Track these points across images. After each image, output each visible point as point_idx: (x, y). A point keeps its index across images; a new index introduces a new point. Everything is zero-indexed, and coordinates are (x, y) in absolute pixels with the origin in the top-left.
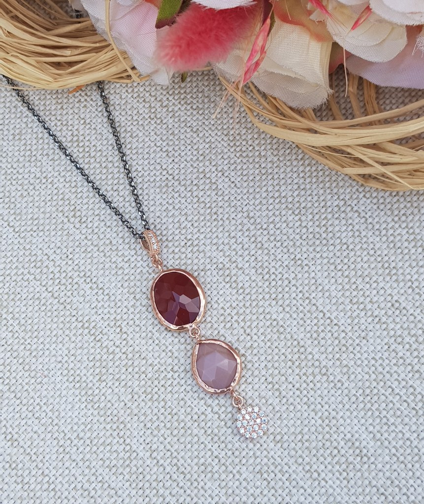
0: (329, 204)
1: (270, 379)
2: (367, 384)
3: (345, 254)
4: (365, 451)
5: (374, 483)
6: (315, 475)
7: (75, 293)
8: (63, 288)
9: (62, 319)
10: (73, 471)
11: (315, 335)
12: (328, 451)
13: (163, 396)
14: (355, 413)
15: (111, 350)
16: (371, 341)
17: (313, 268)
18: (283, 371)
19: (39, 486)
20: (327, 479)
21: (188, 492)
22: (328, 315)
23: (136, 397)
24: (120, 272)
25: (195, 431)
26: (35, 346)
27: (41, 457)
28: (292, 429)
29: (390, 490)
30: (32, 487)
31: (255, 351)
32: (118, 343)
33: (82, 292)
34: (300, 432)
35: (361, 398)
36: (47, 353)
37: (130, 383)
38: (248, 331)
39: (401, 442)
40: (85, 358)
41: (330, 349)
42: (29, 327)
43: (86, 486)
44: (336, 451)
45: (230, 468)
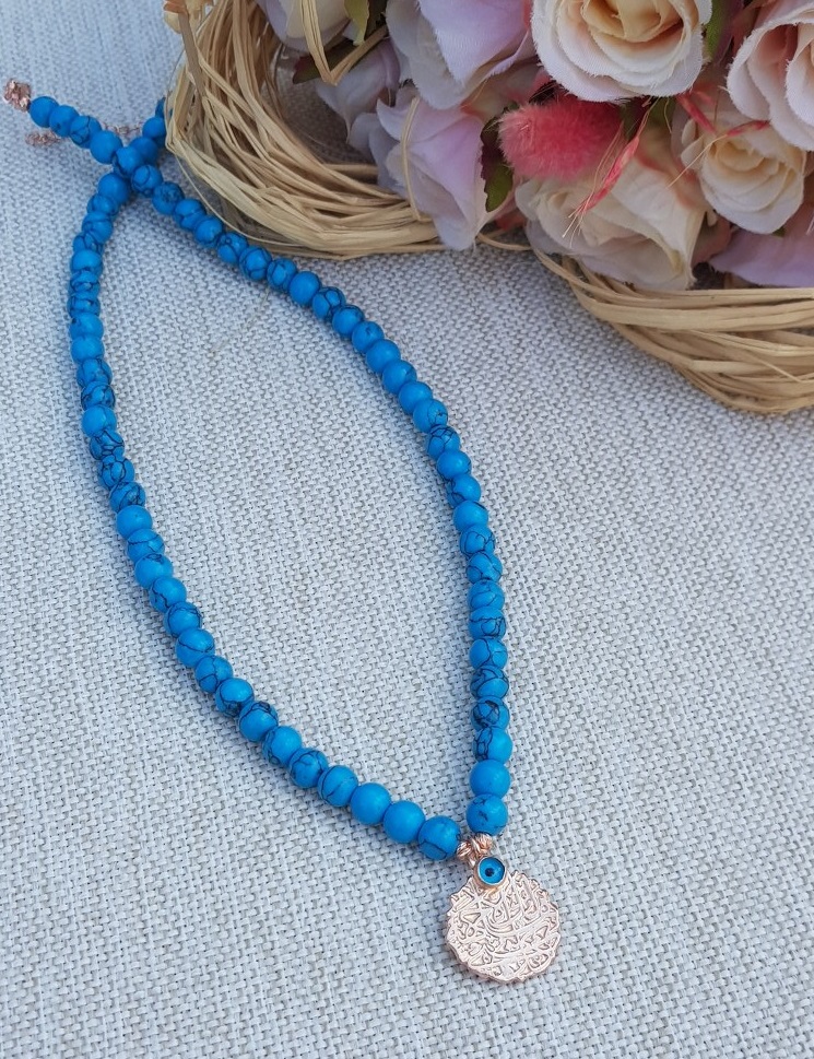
1: (667, 465)
2: (784, 522)
4: (738, 578)
5: (730, 610)
6: (663, 572)
7: (488, 288)
8: (477, 277)
9: (457, 303)
10: (380, 438)
11: (749, 451)
12: (694, 559)
13: (527, 422)
15: (495, 355)
18: (687, 465)
19: (331, 432)
20: (675, 582)
21: (501, 517)
22: (778, 440)
23: (497, 408)
24: (553, 293)
25: (545, 469)
26: (409, 312)
27: (350, 409)
28: (664, 521)
29: (745, 626)
30: (323, 429)
31: (667, 433)
32: (507, 353)
33: (496, 291)
34: (671, 528)
36: (420, 324)
37: (498, 394)
39: (787, 590)
40: (461, 349)
41: (759, 471)
42: (415, 293)
43: (386, 457)
44: (703, 563)
45: (565, 520)
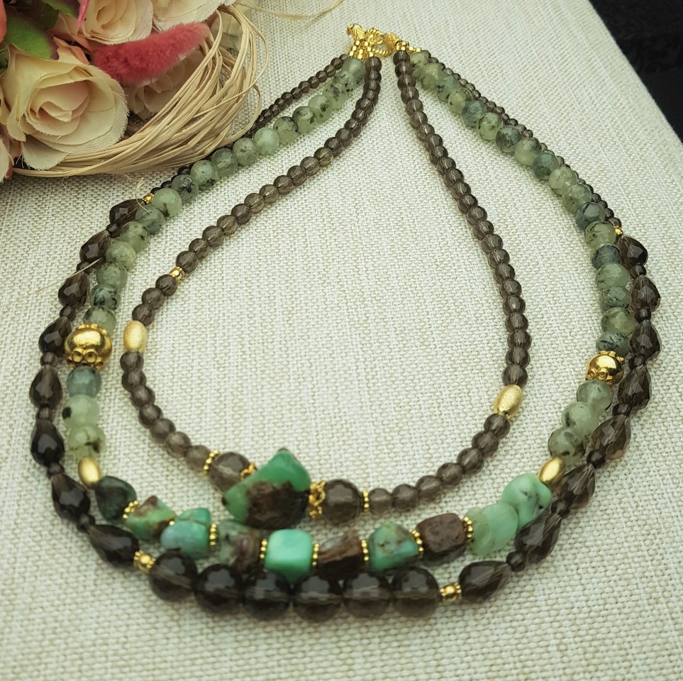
0: (294, 225)
3: (272, 254)
14: (177, 331)
16: (233, 304)
17: (244, 248)
35: (190, 327)
38: (167, 250)
